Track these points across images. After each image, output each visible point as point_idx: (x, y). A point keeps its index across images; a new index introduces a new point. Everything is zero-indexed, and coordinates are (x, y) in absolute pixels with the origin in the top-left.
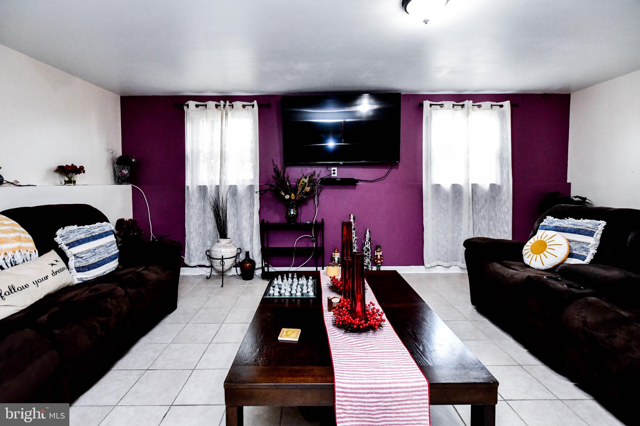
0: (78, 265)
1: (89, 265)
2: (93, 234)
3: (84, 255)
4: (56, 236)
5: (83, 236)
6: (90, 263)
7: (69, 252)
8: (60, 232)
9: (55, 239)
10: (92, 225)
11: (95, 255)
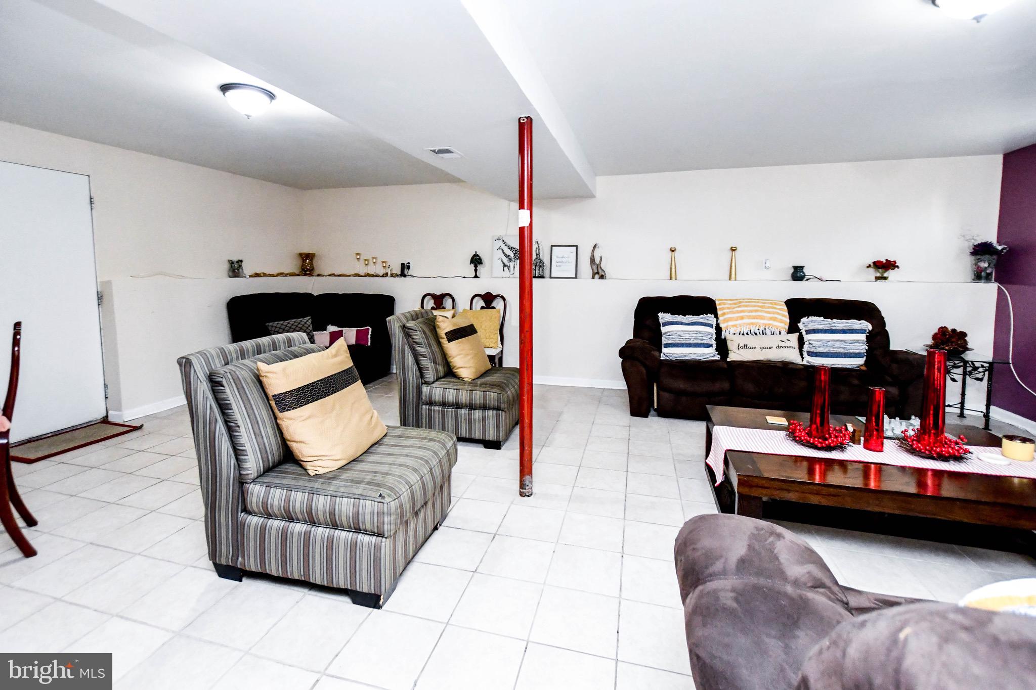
0: (809, 349)
1: (817, 352)
2: (833, 328)
3: (814, 343)
4: (799, 322)
5: (820, 327)
6: (818, 351)
7: (807, 337)
8: (804, 320)
9: (798, 324)
10: (839, 321)
11: (826, 346)
